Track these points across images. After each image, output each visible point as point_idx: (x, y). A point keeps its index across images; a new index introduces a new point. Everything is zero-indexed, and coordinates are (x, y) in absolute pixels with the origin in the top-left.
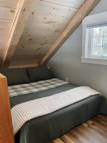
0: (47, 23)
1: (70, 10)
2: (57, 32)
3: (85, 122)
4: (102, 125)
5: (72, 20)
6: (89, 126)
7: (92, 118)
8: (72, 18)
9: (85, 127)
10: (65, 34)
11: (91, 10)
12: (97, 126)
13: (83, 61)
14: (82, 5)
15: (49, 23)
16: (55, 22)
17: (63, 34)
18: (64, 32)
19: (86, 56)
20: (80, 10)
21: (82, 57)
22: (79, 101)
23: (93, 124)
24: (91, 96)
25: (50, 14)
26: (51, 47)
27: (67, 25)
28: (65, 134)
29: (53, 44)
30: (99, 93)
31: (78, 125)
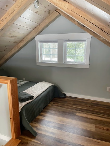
0: (11, 37)
1: (28, 30)
2: (15, 43)
3: (49, 103)
4: (59, 102)
5: (27, 35)
6: (52, 105)
7: (52, 101)
8: (28, 35)
9: (50, 106)
10: (21, 45)
11: (42, 31)
12: (56, 103)
13: (37, 65)
14: (35, 28)
15: (12, 37)
16: (16, 37)
17: (19, 44)
18: (20, 43)
19: (40, 61)
20: (34, 30)
21: (37, 62)
22: (45, 91)
23: (53, 103)
24: (50, 86)
25: (15, 31)
26: (7, 54)
27: (24, 39)
28: (41, 112)
29: (9, 52)
30: (53, 84)
31: (46, 106)
